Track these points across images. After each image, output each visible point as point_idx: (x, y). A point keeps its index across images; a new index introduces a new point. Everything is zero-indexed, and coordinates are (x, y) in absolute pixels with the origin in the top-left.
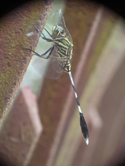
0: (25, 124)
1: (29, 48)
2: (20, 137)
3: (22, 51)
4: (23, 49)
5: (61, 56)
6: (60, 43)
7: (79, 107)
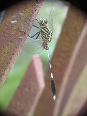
0: (33, 81)
1: (24, 31)
2: (30, 89)
3: (19, 33)
4: (20, 32)
5: (43, 39)
6: (43, 30)
7: (52, 74)
